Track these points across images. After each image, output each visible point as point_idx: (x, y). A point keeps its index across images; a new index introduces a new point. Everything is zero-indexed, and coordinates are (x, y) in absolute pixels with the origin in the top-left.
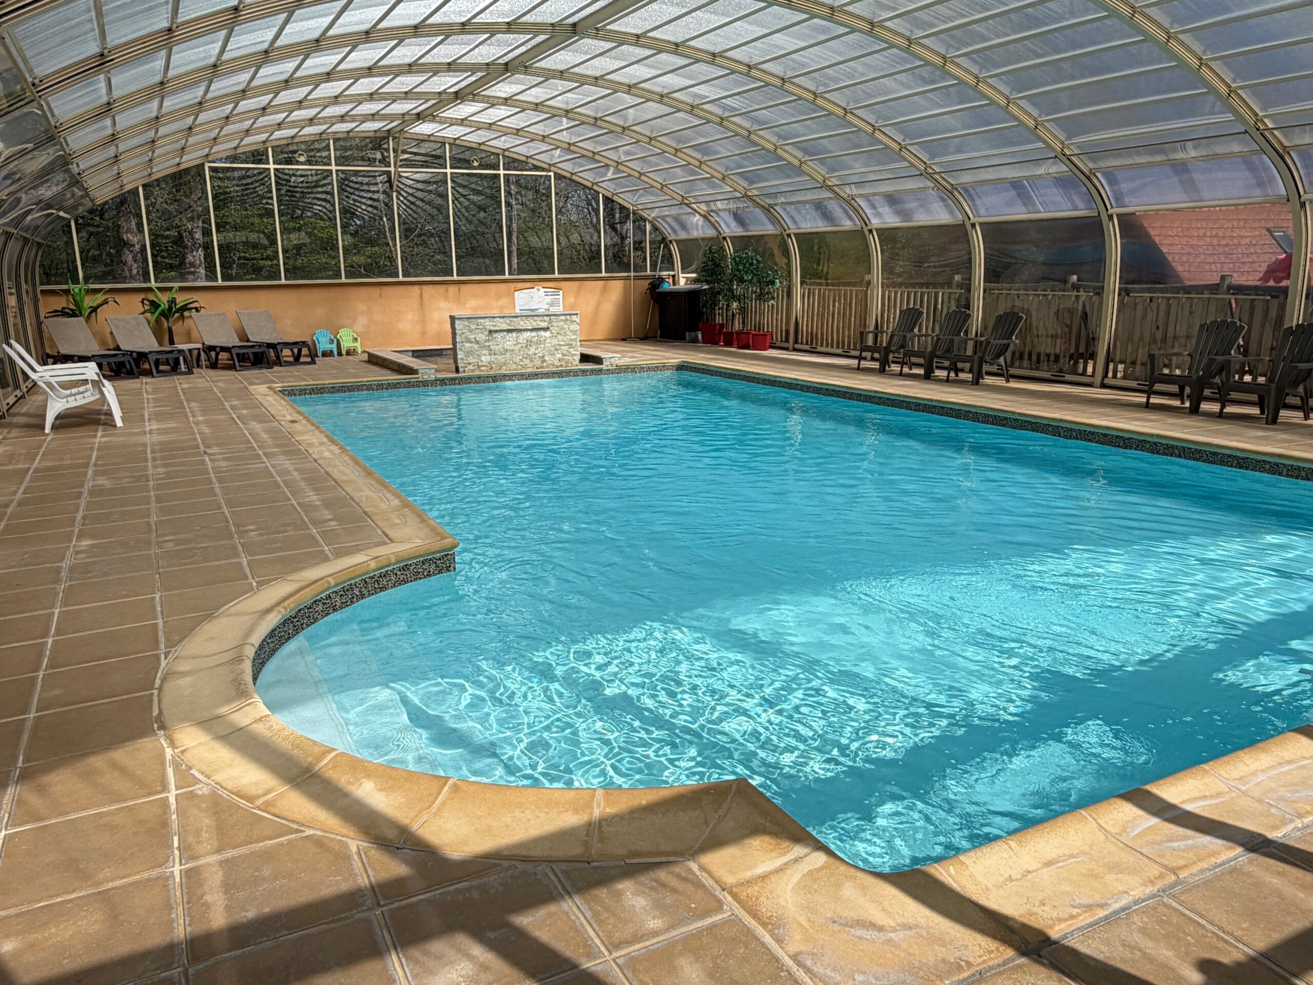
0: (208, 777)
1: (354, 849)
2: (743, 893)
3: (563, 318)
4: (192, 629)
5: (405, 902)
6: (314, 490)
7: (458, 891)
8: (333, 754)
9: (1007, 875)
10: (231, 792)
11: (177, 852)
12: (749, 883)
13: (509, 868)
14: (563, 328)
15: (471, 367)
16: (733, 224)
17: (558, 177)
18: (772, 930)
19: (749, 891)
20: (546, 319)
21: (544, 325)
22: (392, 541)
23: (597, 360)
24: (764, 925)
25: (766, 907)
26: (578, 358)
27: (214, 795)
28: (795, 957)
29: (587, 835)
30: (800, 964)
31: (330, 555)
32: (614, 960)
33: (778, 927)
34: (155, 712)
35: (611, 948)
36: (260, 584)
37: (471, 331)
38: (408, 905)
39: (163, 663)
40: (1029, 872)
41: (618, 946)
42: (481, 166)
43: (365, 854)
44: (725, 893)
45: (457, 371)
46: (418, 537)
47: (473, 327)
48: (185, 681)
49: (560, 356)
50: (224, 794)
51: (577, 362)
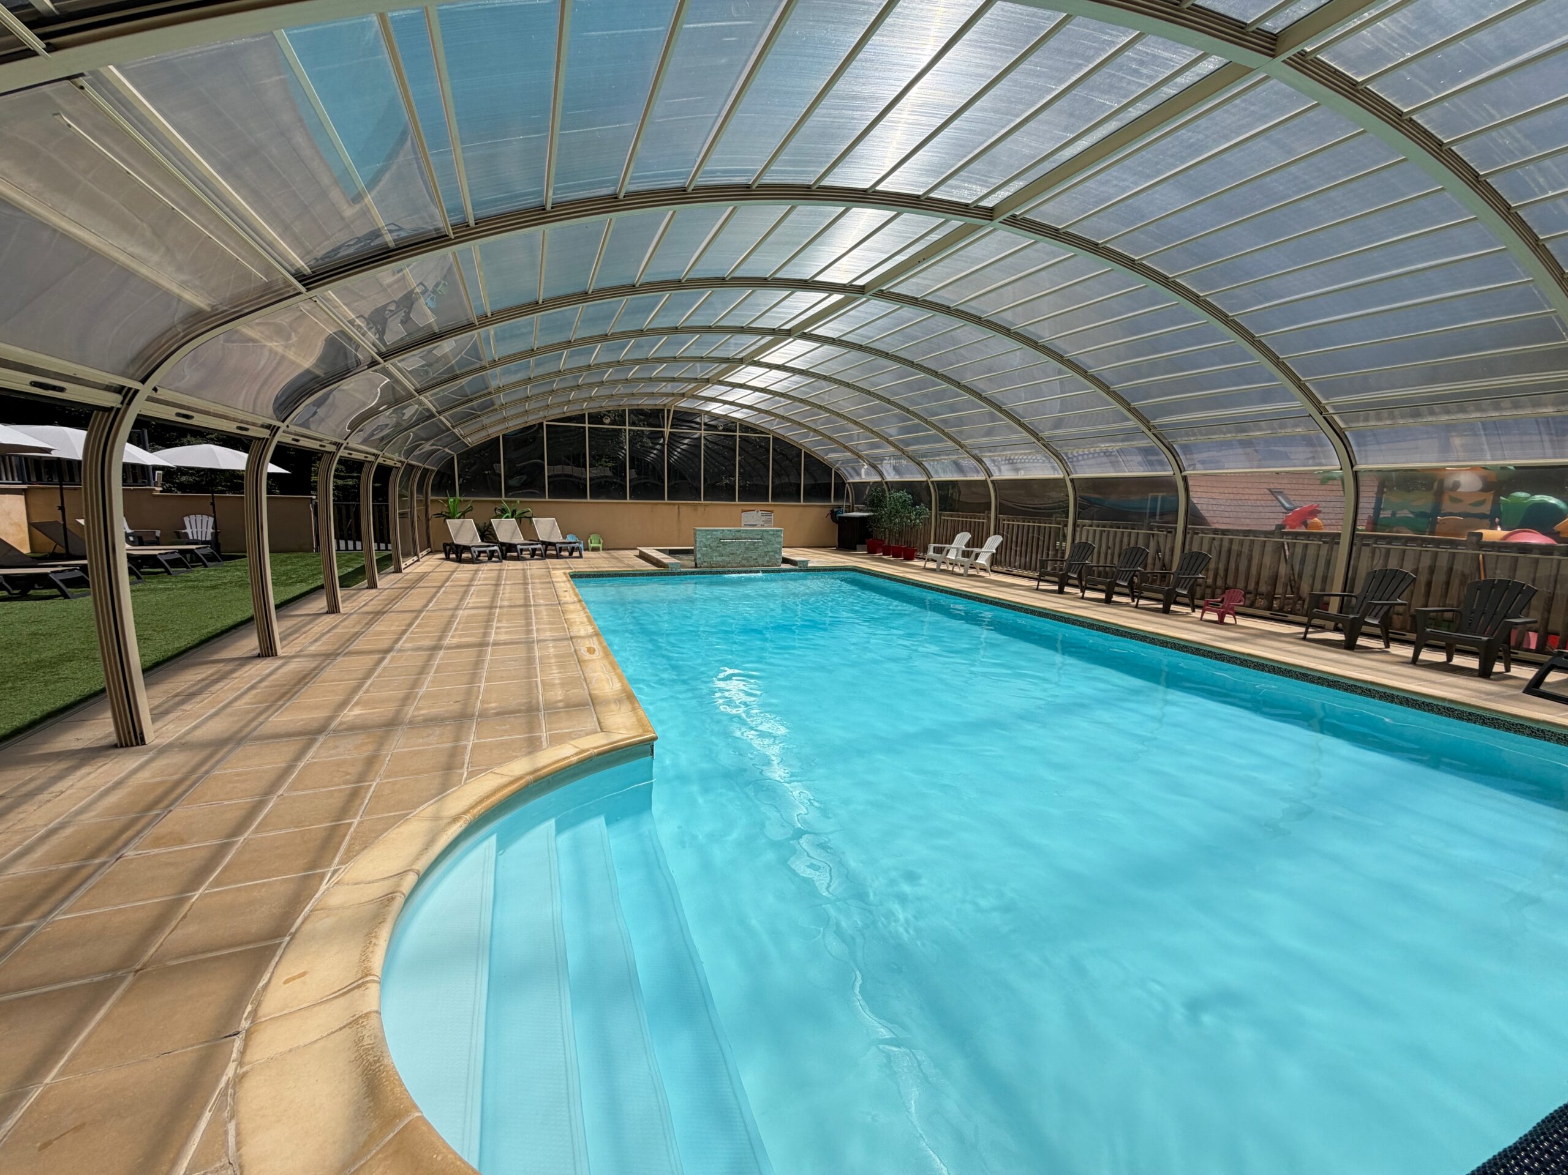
3: (771, 533)
14: (771, 540)
15: (705, 564)
16: (892, 473)
17: (775, 439)
20: (760, 533)
21: (758, 537)
22: (602, 729)
23: (793, 562)
26: (780, 561)
31: (544, 743)
37: (707, 539)
42: (724, 430)
45: (696, 566)
46: (625, 727)
47: (709, 536)
49: (767, 559)
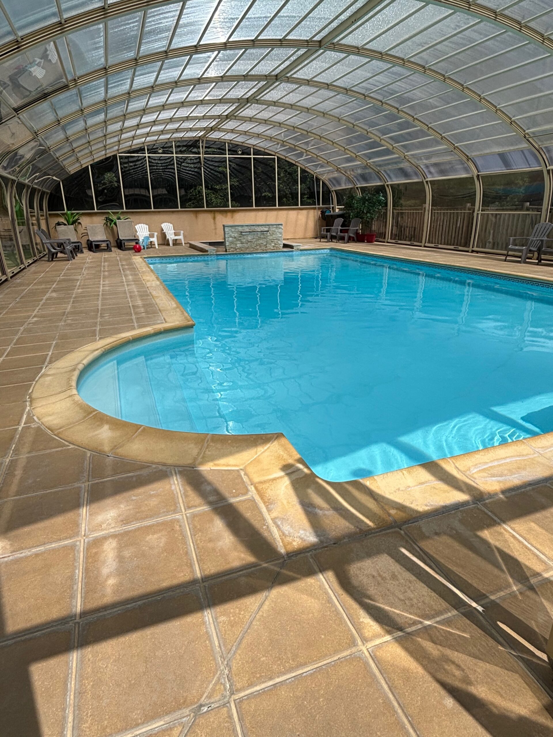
0: (39, 420)
1: (89, 455)
2: (260, 487)
3: (275, 226)
4: (62, 357)
5: (100, 481)
6: (141, 300)
7: (127, 477)
8: (96, 412)
9: (397, 487)
10: (46, 427)
11: (11, 452)
12: (264, 482)
13: (155, 468)
14: (275, 231)
15: (232, 249)
16: (362, 181)
17: (279, 159)
18: (268, 505)
19: (264, 486)
20: (267, 226)
21: (267, 229)
22: (166, 322)
23: (291, 247)
24: (265, 503)
25: (269, 493)
26: (282, 246)
27: (39, 429)
28: (273, 520)
29: (197, 455)
30: (275, 523)
31: (136, 327)
32: (186, 514)
33: (271, 504)
34: (30, 391)
35: (186, 508)
36: (100, 339)
37: (232, 232)
38: (101, 482)
39: (43, 370)
40: (409, 487)
41: (189, 508)
42: (243, 154)
43: (93, 457)
44: (252, 486)
45: (226, 251)
46: (178, 321)
47: (233, 230)
48: (48, 379)
49: (273, 245)
50: (43, 427)
51: (281, 248)
